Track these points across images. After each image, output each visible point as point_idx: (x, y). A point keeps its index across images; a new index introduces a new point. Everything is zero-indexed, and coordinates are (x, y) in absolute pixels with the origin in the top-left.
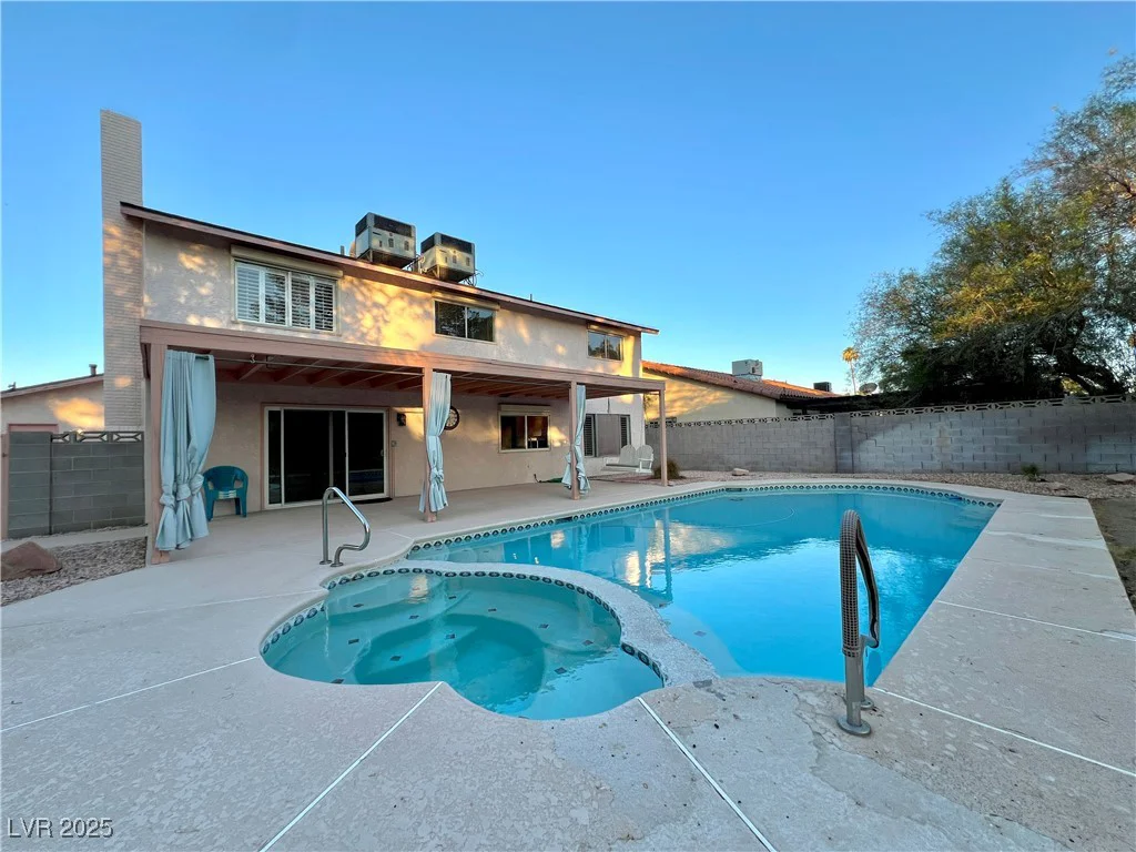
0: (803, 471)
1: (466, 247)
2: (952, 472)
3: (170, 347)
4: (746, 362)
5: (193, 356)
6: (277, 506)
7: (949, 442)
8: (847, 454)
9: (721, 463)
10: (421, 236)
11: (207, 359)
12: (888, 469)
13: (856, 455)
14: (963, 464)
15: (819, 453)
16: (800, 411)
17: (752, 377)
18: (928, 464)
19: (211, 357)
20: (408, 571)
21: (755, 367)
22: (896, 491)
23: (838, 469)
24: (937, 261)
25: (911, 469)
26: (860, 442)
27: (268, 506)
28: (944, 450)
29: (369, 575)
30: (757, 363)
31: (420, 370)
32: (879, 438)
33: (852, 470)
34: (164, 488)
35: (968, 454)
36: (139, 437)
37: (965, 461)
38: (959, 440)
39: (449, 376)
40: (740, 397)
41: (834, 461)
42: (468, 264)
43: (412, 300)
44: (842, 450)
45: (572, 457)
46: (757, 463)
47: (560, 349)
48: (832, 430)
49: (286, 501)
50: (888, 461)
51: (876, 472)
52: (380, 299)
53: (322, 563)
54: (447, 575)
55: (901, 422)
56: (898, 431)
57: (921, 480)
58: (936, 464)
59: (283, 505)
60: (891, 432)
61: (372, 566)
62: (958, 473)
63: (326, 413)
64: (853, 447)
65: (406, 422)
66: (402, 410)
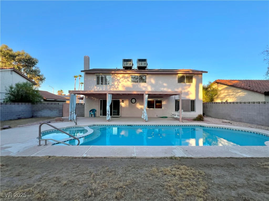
1: (144, 60)
6: (101, 116)
27: (100, 116)
42: (145, 64)
43: (125, 77)
47: (165, 84)
49: (103, 115)
52: (118, 78)
59: (102, 116)
65: (124, 102)
66: (123, 100)
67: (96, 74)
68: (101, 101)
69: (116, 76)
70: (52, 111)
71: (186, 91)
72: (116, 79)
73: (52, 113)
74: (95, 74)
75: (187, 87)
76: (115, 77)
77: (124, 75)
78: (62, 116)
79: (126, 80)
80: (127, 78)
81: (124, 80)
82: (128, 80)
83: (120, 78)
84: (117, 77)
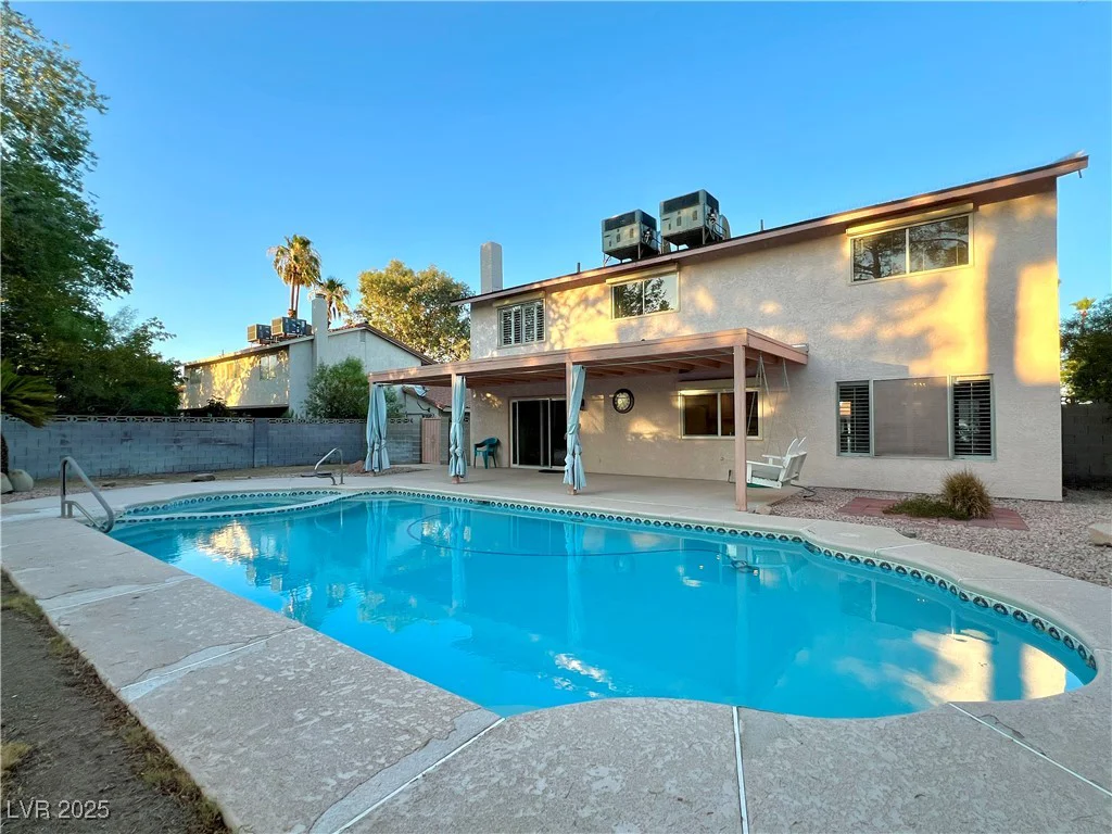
6: (515, 465)
27: (513, 466)
52: (565, 310)
63: (539, 402)
65: (590, 410)
67: (495, 305)
68: (514, 404)
70: (399, 443)
71: (909, 328)
72: (557, 317)
73: (398, 450)
74: (491, 305)
75: (918, 303)
77: (584, 293)
78: (421, 462)
79: (592, 311)
80: (596, 301)
81: (585, 315)
82: (599, 312)
83: (572, 309)
84: (558, 305)
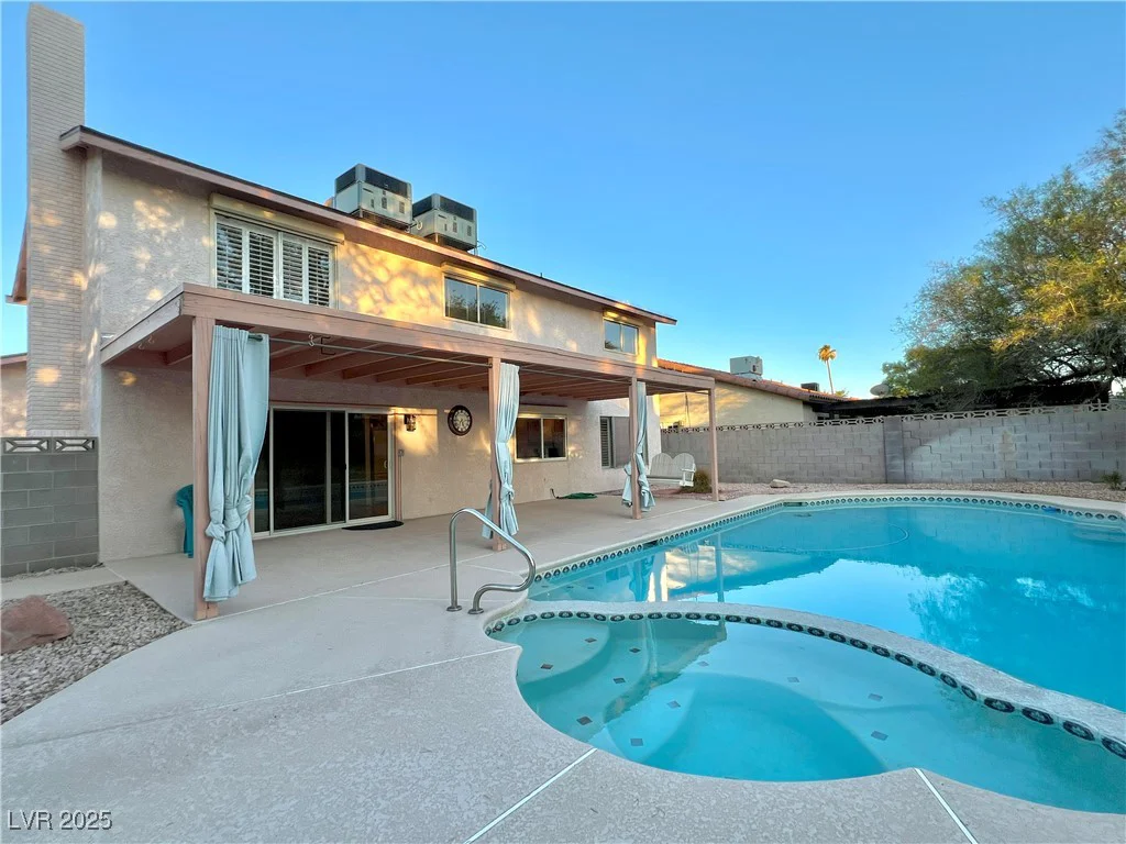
0: (848, 482)
1: (465, 212)
2: (1016, 481)
3: (219, 322)
4: (746, 359)
5: (245, 334)
7: (1013, 448)
8: (899, 462)
9: (747, 474)
10: (417, 196)
11: (261, 340)
12: (946, 479)
13: (909, 463)
14: (1029, 473)
15: (865, 461)
16: (827, 415)
17: (754, 376)
18: (989, 472)
19: (266, 338)
20: (552, 615)
21: (755, 365)
22: (971, 502)
23: (889, 479)
24: (980, 254)
25: (970, 478)
26: (913, 448)
28: (1009, 458)
29: (510, 623)
30: (758, 360)
31: (485, 359)
32: (935, 444)
33: (904, 480)
34: (212, 514)
35: (1034, 462)
36: (90, 445)
37: (1030, 469)
38: (1024, 447)
39: (517, 368)
40: (760, 398)
41: (883, 469)
42: (469, 234)
43: (417, 279)
44: (893, 458)
45: (633, 469)
46: (793, 473)
48: (881, 434)
50: (945, 470)
51: (931, 481)
53: (449, 609)
54: (613, 619)
55: (959, 426)
56: (956, 437)
57: (990, 490)
58: (999, 473)
59: (272, 534)
60: (947, 437)
61: (512, 610)
62: (1024, 481)
63: (323, 414)
64: (905, 454)
65: (417, 426)
66: (410, 411)
67: (219, 202)
69: (364, 254)
72: (368, 279)
76: (361, 260)
77: (407, 265)
79: (422, 292)
80: (426, 282)
81: (413, 293)
82: (432, 297)
83: (392, 277)
84: (370, 264)
